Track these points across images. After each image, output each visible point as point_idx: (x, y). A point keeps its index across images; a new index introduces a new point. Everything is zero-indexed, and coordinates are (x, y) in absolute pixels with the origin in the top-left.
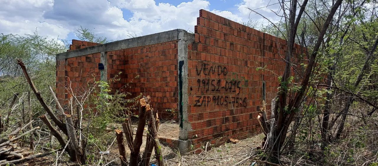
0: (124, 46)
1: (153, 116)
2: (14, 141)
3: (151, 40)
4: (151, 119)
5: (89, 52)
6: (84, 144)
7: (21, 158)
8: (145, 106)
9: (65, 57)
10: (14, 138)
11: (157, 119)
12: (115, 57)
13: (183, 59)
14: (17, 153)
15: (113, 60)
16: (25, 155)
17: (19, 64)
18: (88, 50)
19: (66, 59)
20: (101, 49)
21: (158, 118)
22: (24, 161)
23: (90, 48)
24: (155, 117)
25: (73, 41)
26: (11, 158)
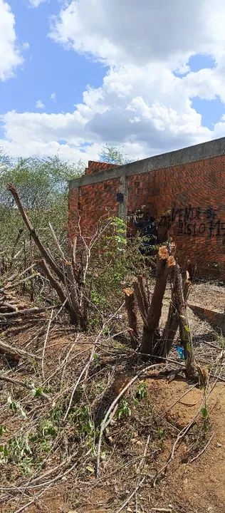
0: (150, 167)
1: (180, 276)
2: (10, 288)
4: (177, 279)
5: (106, 177)
6: (86, 304)
7: (15, 310)
8: (166, 260)
9: (78, 184)
10: (9, 285)
11: (187, 281)
14: (12, 304)
16: (20, 308)
17: (10, 190)
18: (106, 174)
19: (80, 187)
20: (120, 172)
21: (189, 280)
22: (17, 315)
23: (107, 171)
24: (184, 276)
25: (90, 163)
26: (4, 309)
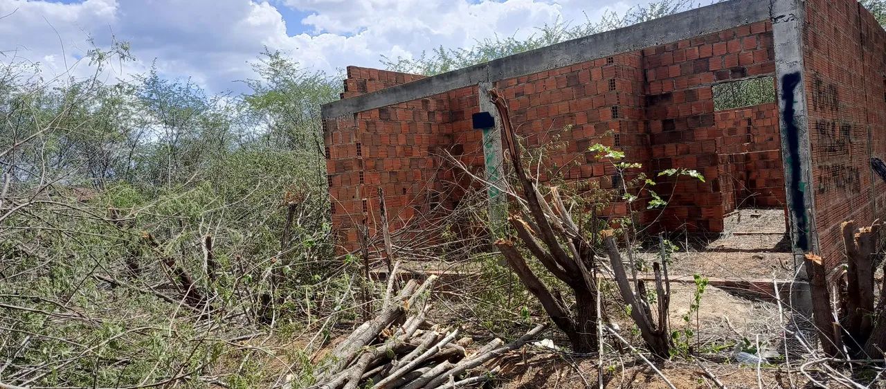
3: (666, 32)
9: (351, 109)
12: (433, 106)
13: (799, 68)
15: (429, 113)
19: (356, 115)
